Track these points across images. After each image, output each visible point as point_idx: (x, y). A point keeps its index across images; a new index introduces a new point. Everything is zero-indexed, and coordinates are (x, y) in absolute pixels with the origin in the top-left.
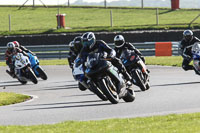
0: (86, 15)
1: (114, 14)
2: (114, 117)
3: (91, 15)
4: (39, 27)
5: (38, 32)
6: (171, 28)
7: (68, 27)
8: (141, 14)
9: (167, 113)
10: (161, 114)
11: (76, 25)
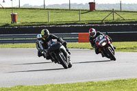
0: (31, 14)
1: (50, 14)
3: (35, 14)
6: (89, 24)
10: (83, 81)
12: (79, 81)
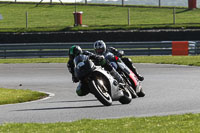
0: (103, 14)
1: (132, 13)
2: (131, 116)
3: (108, 13)
4: (56, 24)
5: (55, 29)
7: (85, 25)
8: (159, 13)
9: (184, 112)
11: (93, 23)
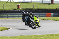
1: (34, 5)
3: (28, 5)
6: (51, 9)
7: (21, 8)
12: (46, 34)
